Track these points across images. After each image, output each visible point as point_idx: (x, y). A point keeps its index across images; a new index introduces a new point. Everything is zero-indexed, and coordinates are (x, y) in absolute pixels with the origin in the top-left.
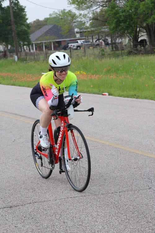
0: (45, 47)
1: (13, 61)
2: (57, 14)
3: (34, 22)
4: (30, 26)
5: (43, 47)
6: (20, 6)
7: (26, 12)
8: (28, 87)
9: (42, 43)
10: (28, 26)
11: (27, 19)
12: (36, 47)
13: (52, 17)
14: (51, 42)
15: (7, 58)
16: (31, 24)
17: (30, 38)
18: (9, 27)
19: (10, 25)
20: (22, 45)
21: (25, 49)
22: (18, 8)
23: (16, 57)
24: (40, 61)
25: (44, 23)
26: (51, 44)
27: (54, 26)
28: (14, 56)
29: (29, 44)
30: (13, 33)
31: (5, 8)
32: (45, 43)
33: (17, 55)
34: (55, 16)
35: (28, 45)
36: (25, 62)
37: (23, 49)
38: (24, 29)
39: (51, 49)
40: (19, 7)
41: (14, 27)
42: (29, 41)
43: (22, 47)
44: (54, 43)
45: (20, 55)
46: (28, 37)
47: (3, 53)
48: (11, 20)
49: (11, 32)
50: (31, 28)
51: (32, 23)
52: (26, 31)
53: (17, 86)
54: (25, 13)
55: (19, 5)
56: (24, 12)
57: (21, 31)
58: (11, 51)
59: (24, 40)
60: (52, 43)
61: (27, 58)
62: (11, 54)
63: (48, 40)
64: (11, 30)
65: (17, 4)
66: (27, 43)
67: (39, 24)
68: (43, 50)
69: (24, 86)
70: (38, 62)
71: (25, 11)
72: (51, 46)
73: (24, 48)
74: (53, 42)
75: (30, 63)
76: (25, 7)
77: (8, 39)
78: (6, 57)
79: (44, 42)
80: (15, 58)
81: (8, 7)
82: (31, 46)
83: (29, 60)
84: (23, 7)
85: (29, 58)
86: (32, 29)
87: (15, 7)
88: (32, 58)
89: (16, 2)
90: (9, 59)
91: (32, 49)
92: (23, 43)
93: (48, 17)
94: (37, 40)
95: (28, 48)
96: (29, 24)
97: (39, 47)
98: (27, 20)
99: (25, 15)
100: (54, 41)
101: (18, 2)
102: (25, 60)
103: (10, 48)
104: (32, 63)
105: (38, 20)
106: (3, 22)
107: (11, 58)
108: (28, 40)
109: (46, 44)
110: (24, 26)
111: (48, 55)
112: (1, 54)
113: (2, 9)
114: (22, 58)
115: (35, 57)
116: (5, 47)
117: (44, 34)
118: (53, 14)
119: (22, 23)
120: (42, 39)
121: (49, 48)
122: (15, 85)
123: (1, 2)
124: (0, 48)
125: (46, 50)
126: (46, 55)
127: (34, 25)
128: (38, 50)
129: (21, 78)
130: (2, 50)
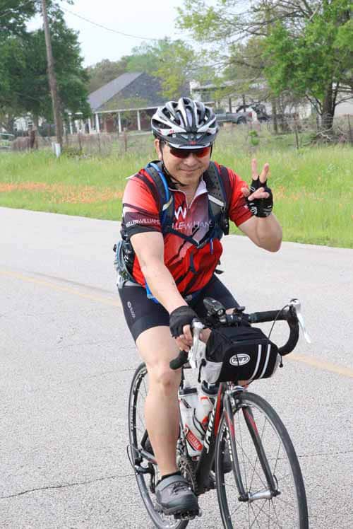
0: (121, 124)
1: (51, 155)
2: (150, 49)
3: (98, 64)
4: (88, 74)
5: (117, 121)
6: (66, 31)
7: (79, 43)
9: (115, 113)
10: (84, 75)
11: (82, 60)
12: (101, 122)
13: (137, 54)
14: (135, 112)
15: (37, 148)
16: (92, 70)
17: (88, 101)
18: (41, 76)
19: (44, 72)
20: (70, 118)
21: (77, 126)
22: (62, 35)
23: (57, 147)
24: (111, 157)
25: (121, 68)
26: (136, 116)
27: (142, 75)
28: (52, 143)
29: (87, 115)
30: (52, 92)
31: (33, 35)
32: (122, 113)
33: (60, 141)
34: (145, 52)
35: (84, 117)
36: (77, 157)
37: (71, 128)
38: (76, 83)
39: (137, 128)
40: (64, 31)
42: (86, 109)
43: (71, 124)
44: (142, 114)
45: (67, 142)
46: (83, 100)
47: (29, 137)
48: (46, 63)
49: (45, 89)
50: (90, 80)
51: (93, 68)
52: (80, 86)
54: (76, 46)
55: (65, 27)
56: (76, 43)
57: (69, 87)
58: (46, 133)
59: (75, 107)
60: (138, 114)
61: (81, 149)
62: (47, 138)
63: (128, 107)
64: (46, 83)
65: (60, 26)
66: (81, 113)
67: (109, 71)
68: (118, 130)
70: (107, 159)
71: (78, 41)
72: (136, 120)
73: (74, 125)
74: (140, 111)
75: (89, 160)
76: (79, 32)
77: (39, 105)
78: (35, 145)
79: (121, 110)
80: (54, 146)
81: (39, 30)
82: (89, 120)
83: (86, 154)
84: (74, 33)
85: (87, 150)
86: (92, 81)
87: (56, 32)
88: (95, 147)
89: (59, 20)
90: (43, 150)
91: (92, 126)
92: (73, 113)
93: (130, 54)
94: (103, 106)
95: (83, 126)
96: (87, 69)
97: (109, 123)
98: (82, 62)
99: (78, 50)
100: (143, 109)
101: (63, 21)
102: (77, 154)
103: (42, 124)
104: (92, 161)
105: (107, 61)
106: (28, 67)
107: (46, 148)
108: (84, 108)
109: (124, 117)
110: (74, 76)
111: (129, 142)
112: (23, 139)
113: (26, 36)
114: (72, 148)
115: (99, 146)
116: (30, 121)
117: (121, 94)
118: (140, 47)
119: (72, 68)
120: (115, 104)
121: (131, 125)
122: (56, 212)
123: (23, 20)
124: (21, 123)
125: (125, 129)
126: (126, 141)
127: (99, 72)
128: (105, 130)
129: (70, 195)
130: (25, 129)
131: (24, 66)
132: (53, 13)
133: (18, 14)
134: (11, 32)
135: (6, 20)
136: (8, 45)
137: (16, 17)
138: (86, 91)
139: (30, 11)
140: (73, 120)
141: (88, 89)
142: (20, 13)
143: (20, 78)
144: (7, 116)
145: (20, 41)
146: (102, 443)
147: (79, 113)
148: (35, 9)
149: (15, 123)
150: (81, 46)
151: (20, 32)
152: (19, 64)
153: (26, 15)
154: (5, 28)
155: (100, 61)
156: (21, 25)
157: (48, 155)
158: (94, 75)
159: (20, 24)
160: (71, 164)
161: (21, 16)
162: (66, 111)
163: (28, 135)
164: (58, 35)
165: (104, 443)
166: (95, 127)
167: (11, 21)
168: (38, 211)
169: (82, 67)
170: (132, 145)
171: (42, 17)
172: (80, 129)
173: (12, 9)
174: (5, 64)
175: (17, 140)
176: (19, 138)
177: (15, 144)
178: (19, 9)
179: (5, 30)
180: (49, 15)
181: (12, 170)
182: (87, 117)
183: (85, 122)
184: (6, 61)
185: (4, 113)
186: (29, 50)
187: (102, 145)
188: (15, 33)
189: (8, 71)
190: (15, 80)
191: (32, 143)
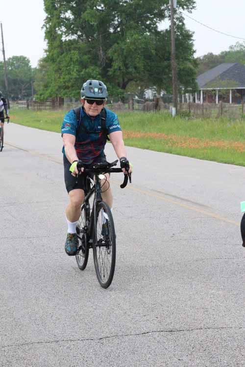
0: (218, 98)
1: (169, 116)
2: (242, 47)
3: (205, 56)
4: (198, 62)
5: (216, 96)
6: (185, 31)
7: (193, 40)
8: (192, 157)
9: (214, 90)
10: (195, 62)
11: (194, 52)
12: (204, 96)
13: (233, 50)
14: (229, 90)
15: (159, 110)
16: (200, 60)
17: (196, 81)
18: (165, 62)
19: (169, 59)
20: (183, 92)
21: (187, 98)
22: (181, 34)
23: (174, 110)
24: (211, 119)
25: (221, 60)
26: (229, 93)
27: (236, 65)
28: (170, 107)
29: (195, 91)
30: (173, 72)
31: (162, 33)
32: (219, 91)
33: (176, 106)
34: (238, 49)
35: (193, 92)
36: (187, 118)
37: (183, 98)
38: (189, 67)
39: (229, 102)
40: (183, 31)
41: (174, 63)
42: (195, 86)
43: (183, 96)
44: (234, 92)
45: (180, 107)
46: (193, 79)
47: (154, 102)
48: (170, 53)
49: (167, 70)
50: (199, 66)
52: (191, 69)
53: (174, 154)
54: (191, 42)
55: (185, 28)
56: (191, 40)
57: (183, 70)
58: (166, 100)
59: (187, 84)
60: (231, 92)
61: (190, 112)
62: (167, 104)
63: (225, 86)
64: (169, 66)
65: (181, 28)
66: (191, 89)
67: (211, 61)
68: (215, 102)
69: (185, 155)
70: (207, 120)
71: (192, 38)
72: (229, 96)
73: (185, 97)
74: (232, 90)
75: (195, 121)
76: (194, 33)
77: (162, 81)
78: (158, 107)
79: (219, 88)
80: (172, 110)
81: (166, 30)
82: (196, 94)
83: (193, 116)
84: (191, 33)
85: (194, 113)
86: (201, 67)
87: (178, 32)
88: (199, 112)
89: (181, 24)
90: (163, 111)
91: (197, 99)
92: (185, 88)
93: (228, 50)
94: (206, 85)
95: (191, 97)
96: (197, 59)
97: (209, 97)
98: (194, 54)
99: (192, 45)
100: (234, 88)
101: (183, 24)
102: (187, 116)
103: (163, 95)
104: (197, 121)
105: (211, 54)
106: (157, 54)
107: (166, 111)
108: (193, 85)
109: (220, 93)
110: (189, 63)
111: (225, 109)
112: (151, 103)
113: (158, 33)
114: (183, 111)
115: (203, 111)
116: (155, 92)
117: (219, 77)
118: (235, 46)
119: (186, 57)
120: (215, 84)
121: (225, 99)
122: (171, 153)
123: (156, 22)
124: (149, 94)
125: (220, 102)
126: (222, 109)
127: (205, 61)
128: (207, 101)
129: (181, 142)
130: (151, 98)
131: (154, 53)
132: (177, 19)
133: (153, 18)
134: (147, 30)
135: (145, 21)
136: (144, 39)
137: (152, 20)
138: (195, 73)
139: (161, 16)
140: (185, 93)
141: (197, 72)
142: (154, 17)
143: (150, 62)
144: (139, 88)
145: (153, 37)
146: (201, 305)
147: (190, 89)
148: (165, 15)
149: (145, 93)
150: (194, 43)
151: (153, 31)
152: (151, 52)
153: (158, 19)
154: (143, 27)
155: (207, 54)
156: (155, 26)
157: (167, 115)
158: (202, 63)
159: (153, 25)
160: (182, 122)
161: (155, 20)
162: (181, 87)
163: (153, 101)
164: (179, 34)
165: (203, 305)
166: (199, 99)
167: (148, 23)
168: (158, 151)
169: (194, 58)
170: (226, 112)
171: (170, 21)
172: (189, 100)
173: (149, 15)
174: (141, 52)
175: (146, 104)
176: (148, 102)
177: (144, 106)
178: (154, 15)
179: (143, 29)
180: (174, 20)
181: (142, 123)
182: (195, 92)
183: (192, 95)
184: (142, 50)
185: (138, 86)
186: (158, 43)
187: (204, 110)
188: (150, 31)
189: (143, 57)
190: (147, 63)
191: (156, 106)
